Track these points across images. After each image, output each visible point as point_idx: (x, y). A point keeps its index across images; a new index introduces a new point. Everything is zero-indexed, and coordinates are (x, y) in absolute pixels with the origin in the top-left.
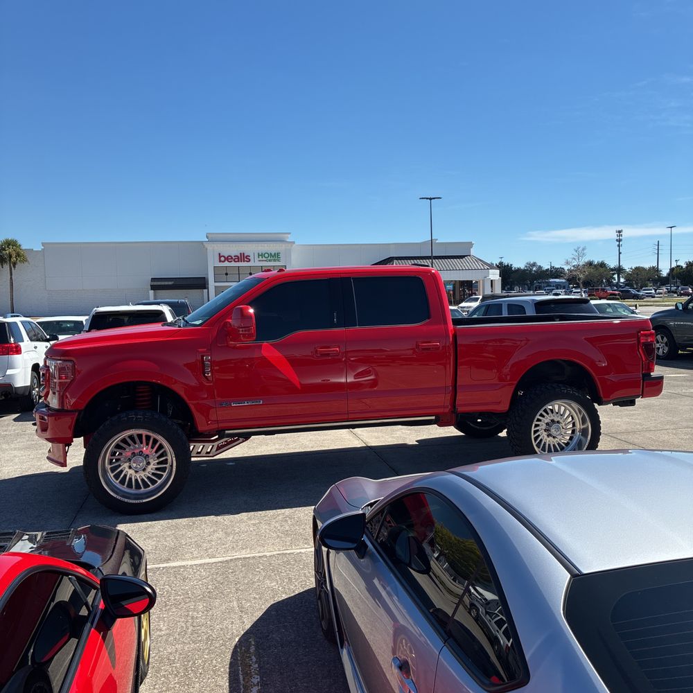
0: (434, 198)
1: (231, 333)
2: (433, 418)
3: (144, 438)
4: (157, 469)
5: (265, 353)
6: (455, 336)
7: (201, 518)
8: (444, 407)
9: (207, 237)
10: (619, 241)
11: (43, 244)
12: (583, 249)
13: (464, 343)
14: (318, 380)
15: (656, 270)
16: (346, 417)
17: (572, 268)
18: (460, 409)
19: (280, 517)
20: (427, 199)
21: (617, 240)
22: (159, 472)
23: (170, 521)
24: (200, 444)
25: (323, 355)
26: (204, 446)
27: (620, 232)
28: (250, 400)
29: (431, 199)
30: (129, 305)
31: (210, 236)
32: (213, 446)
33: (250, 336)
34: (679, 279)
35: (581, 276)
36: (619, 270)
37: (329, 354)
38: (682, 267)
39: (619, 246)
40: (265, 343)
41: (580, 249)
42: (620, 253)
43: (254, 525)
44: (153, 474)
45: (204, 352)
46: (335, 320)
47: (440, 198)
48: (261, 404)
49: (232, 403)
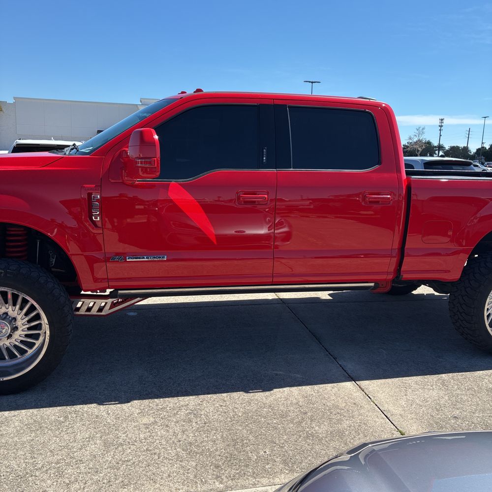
0: (315, 82)
1: (128, 166)
2: (372, 284)
3: (10, 296)
4: (26, 336)
5: (172, 196)
6: (409, 188)
7: (78, 407)
8: (388, 273)
9: (141, 102)
10: (441, 126)
11: (15, 98)
12: (423, 129)
13: (420, 198)
14: (231, 231)
15: (466, 149)
16: (270, 280)
17: (407, 144)
18: (405, 276)
19: (183, 413)
20: (310, 82)
21: (439, 126)
22: (29, 340)
23: (35, 411)
24: (90, 300)
25: (246, 202)
26: (95, 303)
27: (442, 120)
28: (151, 255)
30: (51, 139)
31: (143, 101)
32: (106, 303)
33: (152, 171)
34: (484, 156)
35: (420, 149)
36: (440, 147)
37: (255, 202)
38: (486, 148)
39: (440, 130)
40: (173, 181)
41: (421, 129)
42: (440, 136)
43: (147, 426)
44: (22, 342)
45: (91, 189)
46: (265, 158)
47: (319, 82)
48: (165, 261)
49: (127, 258)
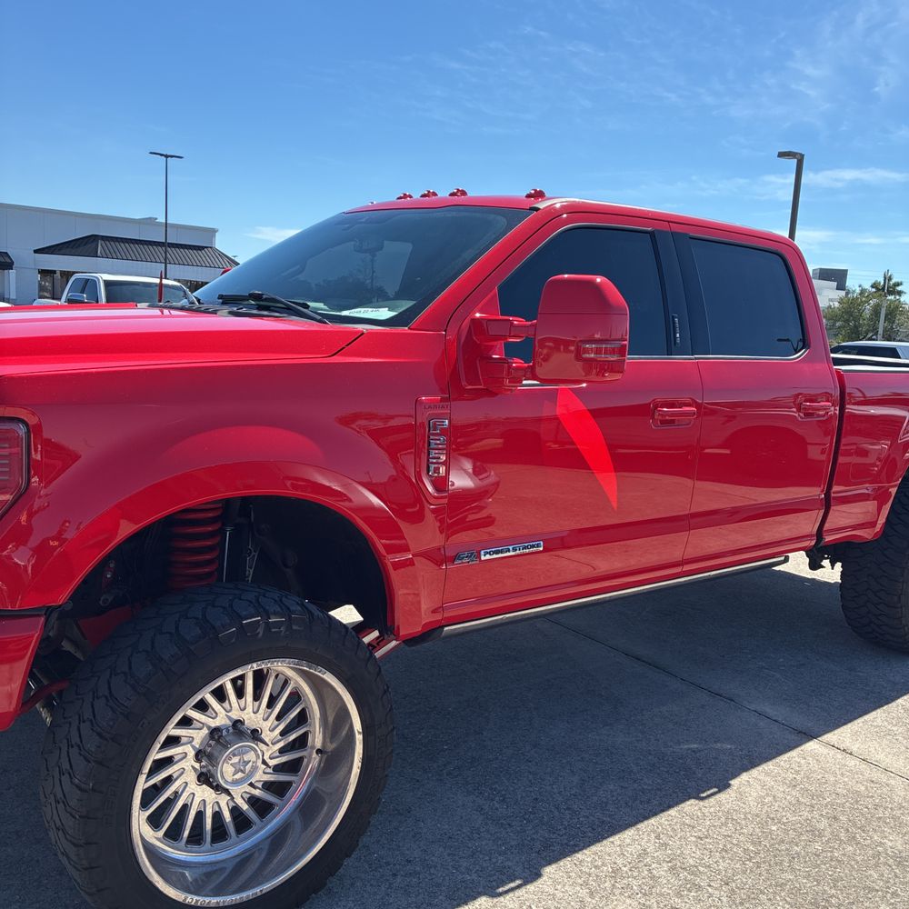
0: (172, 156)
20: (162, 155)
25: (663, 422)
29: (167, 156)
37: (674, 421)
45: (435, 406)
46: (678, 335)
47: (181, 158)
48: (540, 552)
49: (482, 553)
